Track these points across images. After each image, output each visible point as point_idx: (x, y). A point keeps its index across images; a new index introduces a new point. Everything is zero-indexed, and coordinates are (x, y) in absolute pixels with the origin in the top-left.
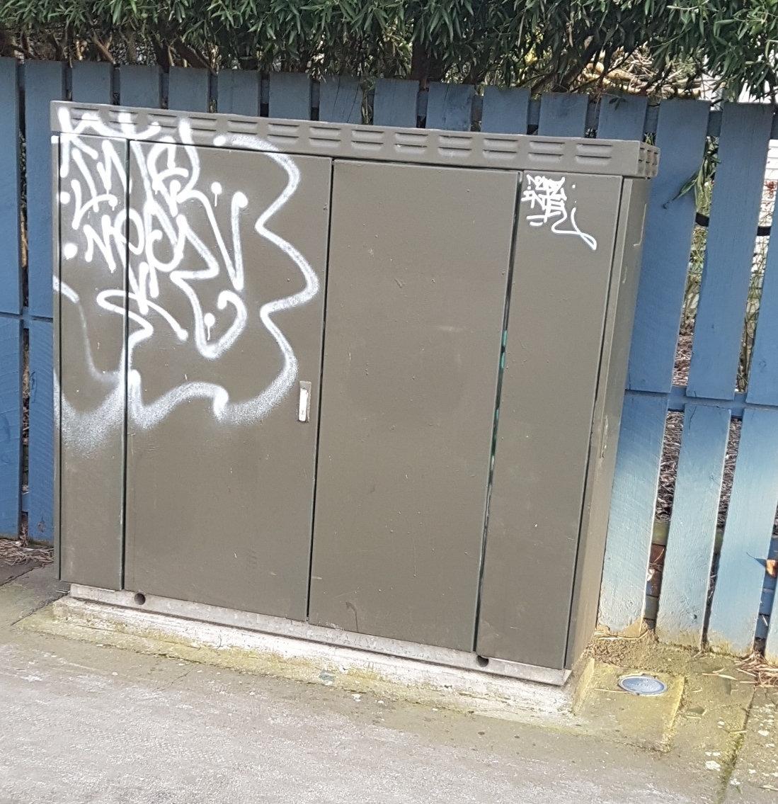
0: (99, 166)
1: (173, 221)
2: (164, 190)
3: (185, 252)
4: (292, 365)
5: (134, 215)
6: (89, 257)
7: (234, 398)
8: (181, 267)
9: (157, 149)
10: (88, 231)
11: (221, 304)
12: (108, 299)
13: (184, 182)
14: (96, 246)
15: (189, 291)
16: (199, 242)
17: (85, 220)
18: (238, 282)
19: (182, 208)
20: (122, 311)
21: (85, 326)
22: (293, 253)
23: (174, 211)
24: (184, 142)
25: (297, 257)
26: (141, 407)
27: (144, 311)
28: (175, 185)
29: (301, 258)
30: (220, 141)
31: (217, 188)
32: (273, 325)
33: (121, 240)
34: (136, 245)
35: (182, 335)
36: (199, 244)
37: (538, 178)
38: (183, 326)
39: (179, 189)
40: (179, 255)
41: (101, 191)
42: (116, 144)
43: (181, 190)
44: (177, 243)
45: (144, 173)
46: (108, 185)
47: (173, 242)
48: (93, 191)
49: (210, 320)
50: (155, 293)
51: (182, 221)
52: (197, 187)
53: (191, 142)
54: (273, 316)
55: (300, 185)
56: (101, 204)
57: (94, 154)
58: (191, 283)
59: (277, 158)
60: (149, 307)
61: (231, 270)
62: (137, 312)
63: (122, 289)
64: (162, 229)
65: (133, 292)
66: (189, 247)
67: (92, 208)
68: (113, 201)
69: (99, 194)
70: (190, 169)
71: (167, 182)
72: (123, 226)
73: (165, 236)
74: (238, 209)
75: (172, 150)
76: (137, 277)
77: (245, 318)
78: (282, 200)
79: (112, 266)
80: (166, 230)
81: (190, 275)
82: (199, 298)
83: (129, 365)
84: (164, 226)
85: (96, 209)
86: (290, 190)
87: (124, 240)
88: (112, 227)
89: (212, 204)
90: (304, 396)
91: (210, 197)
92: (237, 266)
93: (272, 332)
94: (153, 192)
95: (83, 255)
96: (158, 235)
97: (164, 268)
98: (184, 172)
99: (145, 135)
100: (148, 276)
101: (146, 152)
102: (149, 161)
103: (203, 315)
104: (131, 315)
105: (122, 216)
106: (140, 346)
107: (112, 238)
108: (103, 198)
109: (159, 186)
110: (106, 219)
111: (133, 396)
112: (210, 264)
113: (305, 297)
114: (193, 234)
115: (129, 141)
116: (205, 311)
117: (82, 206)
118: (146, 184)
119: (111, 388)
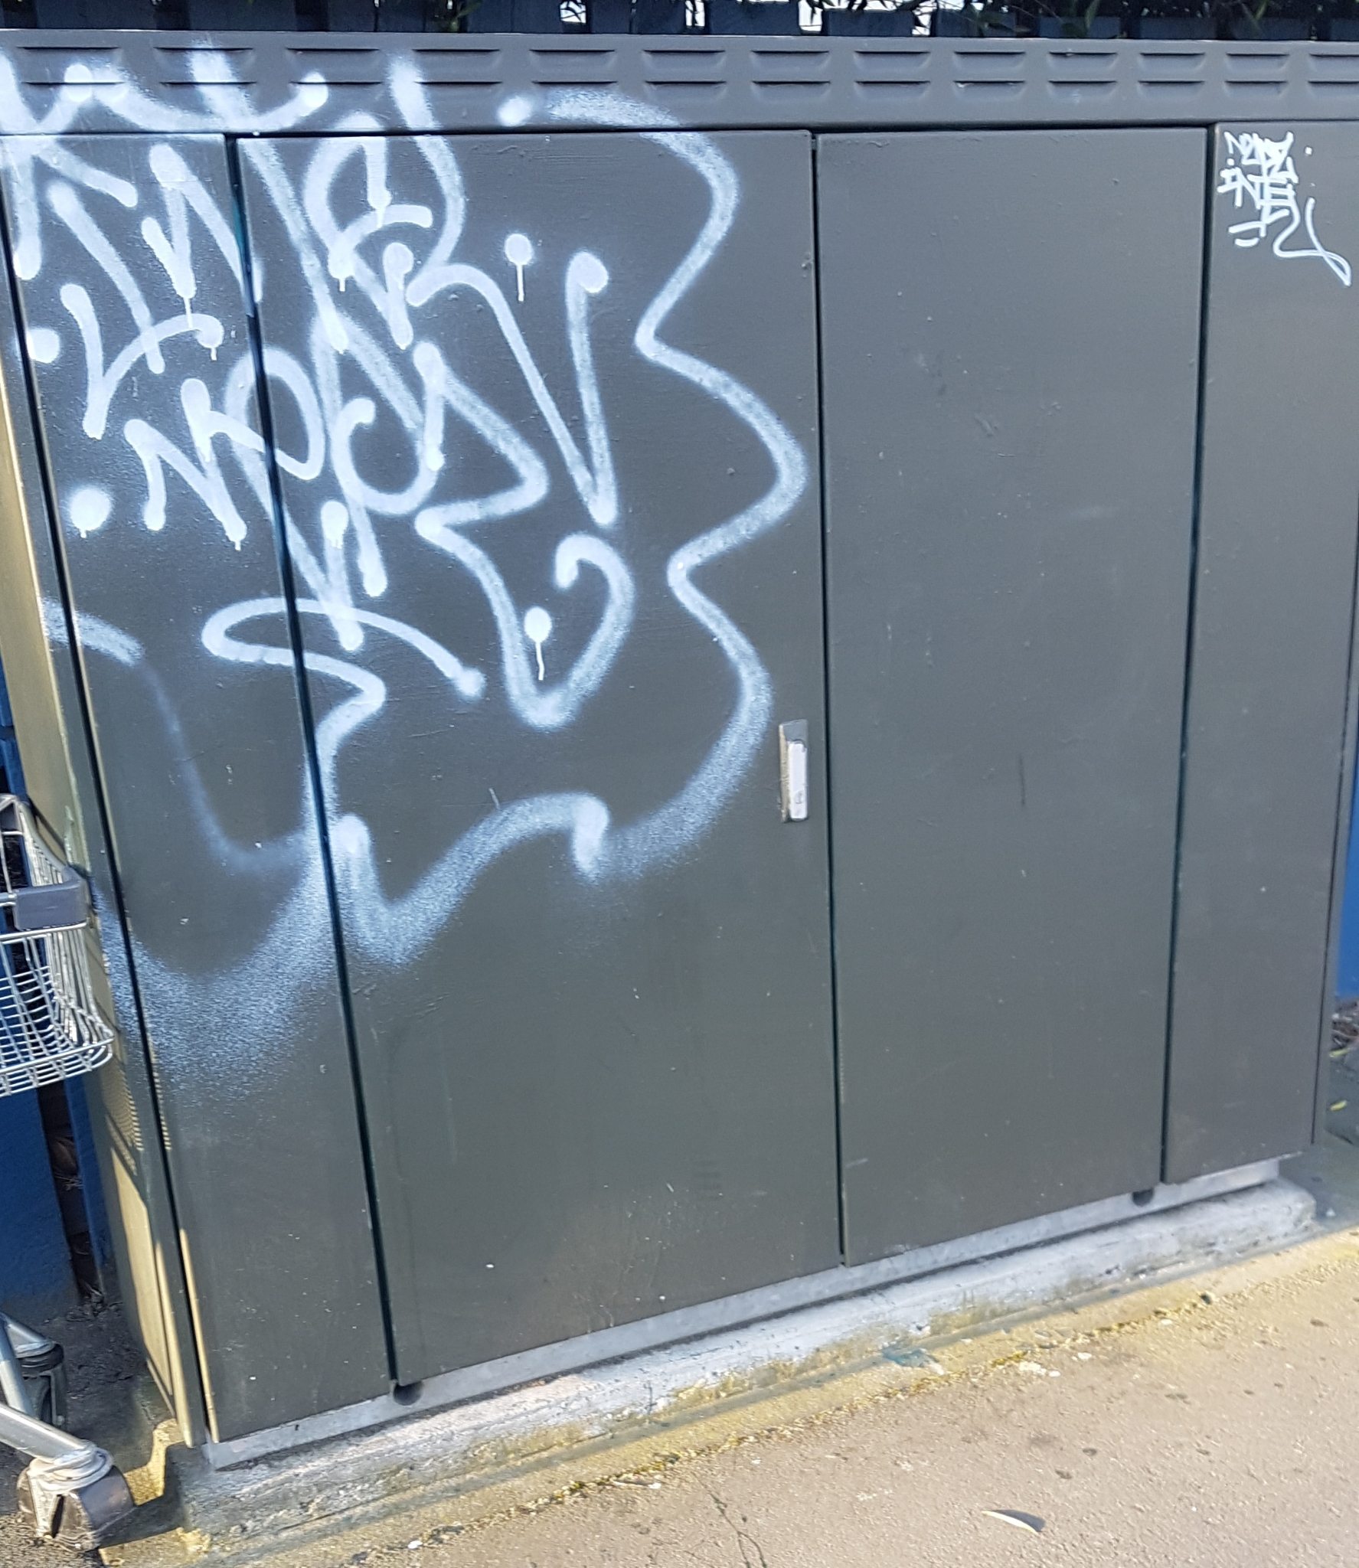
0: (150, 230)
1: (402, 362)
2: (364, 277)
3: (447, 448)
4: (757, 691)
5: (279, 363)
6: (154, 517)
7: (622, 817)
8: (442, 495)
9: (331, 155)
10: (140, 435)
11: (565, 574)
12: (241, 633)
13: (421, 242)
14: (173, 480)
15: (471, 556)
16: (486, 410)
17: (123, 406)
18: (604, 508)
19: (425, 322)
20: (284, 657)
21: (175, 727)
22: (738, 398)
23: (402, 334)
24: (412, 124)
25: (749, 406)
26: (382, 909)
27: (351, 640)
28: (397, 256)
29: (759, 407)
30: (514, 112)
31: (519, 250)
32: (700, 598)
33: (248, 442)
34: (300, 453)
35: (469, 683)
36: (485, 419)
37: (1245, 137)
38: (467, 660)
39: (409, 269)
40: (431, 459)
41: (165, 304)
42: (192, 153)
43: (417, 269)
44: (422, 426)
45: (295, 231)
46: (184, 284)
47: (409, 424)
48: (141, 313)
49: (539, 625)
50: (376, 584)
51: (429, 359)
52: (463, 253)
53: (431, 125)
54: (700, 577)
56: (169, 347)
57: (127, 194)
58: (474, 532)
59: (672, 141)
60: (366, 627)
61: (580, 477)
62: (330, 647)
63: (274, 594)
64: (372, 392)
65: (310, 595)
66: (458, 432)
67: (142, 362)
68: (210, 332)
69: (158, 317)
70: (438, 204)
71: (371, 250)
72: (250, 402)
73: (385, 411)
74: (583, 300)
75: (376, 150)
76: (315, 544)
77: (630, 597)
78: (698, 259)
79: (236, 531)
80: (387, 393)
81: (469, 511)
82: (504, 571)
83: (329, 806)
84: (378, 381)
85: (157, 366)
86: (716, 229)
87: (258, 442)
88: (217, 414)
89: (509, 293)
90: (795, 760)
91: (503, 275)
92: (596, 460)
93: (703, 617)
94: (333, 284)
95: (137, 514)
96: (363, 412)
97: (394, 505)
98: (421, 216)
99: (285, 117)
100: (350, 539)
101: (295, 170)
102: (308, 201)
103: (520, 615)
104: (314, 662)
105: (242, 377)
106: (353, 747)
107: (221, 445)
108: (173, 327)
109: (345, 264)
110: (194, 395)
111: (355, 885)
112: (523, 470)
113: (774, 507)
114: (465, 392)
115: (231, 137)
116: (522, 604)
117: (107, 364)
118: (309, 265)
119: (289, 880)
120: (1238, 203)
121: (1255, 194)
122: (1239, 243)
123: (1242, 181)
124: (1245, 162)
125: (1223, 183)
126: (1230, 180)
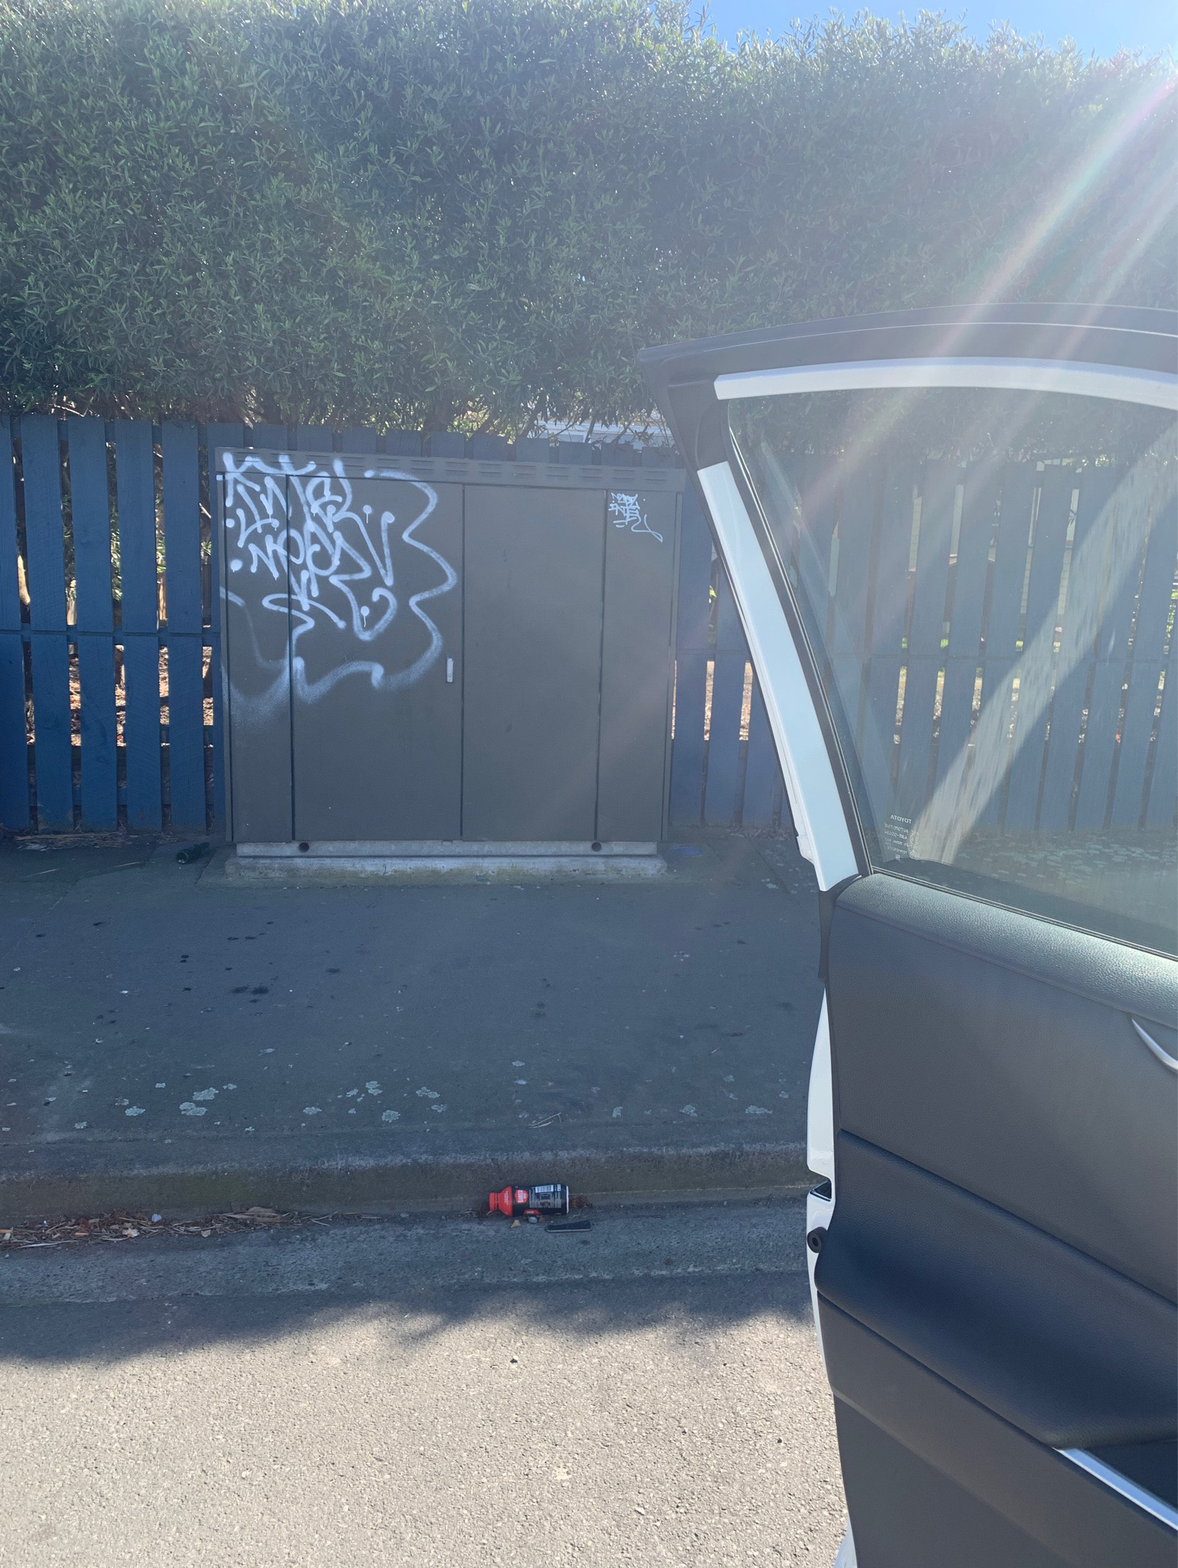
0: (262, 497)
1: (330, 536)
2: (321, 513)
3: (340, 560)
4: (438, 641)
5: (294, 533)
6: (254, 569)
7: (388, 672)
8: (337, 572)
9: (315, 482)
10: (253, 549)
11: (375, 597)
12: (271, 602)
13: (338, 506)
14: (260, 559)
15: (345, 589)
16: (354, 551)
17: (248, 541)
18: (389, 581)
19: (338, 526)
20: (285, 610)
21: (251, 625)
22: (434, 555)
23: (331, 529)
24: (338, 475)
25: (439, 558)
26: (306, 686)
27: (306, 607)
28: (331, 509)
29: (442, 559)
30: (369, 474)
31: (368, 510)
32: (420, 611)
33: (282, 552)
34: (297, 557)
35: (341, 624)
36: (353, 554)
37: (619, 494)
38: (341, 618)
39: (334, 512)
40: (336, 562)
41: (264, 514)
42: (276, 478)
43: (336, 512)
44: (334, 553)
45: (302, 500)
46: (270, 511)
47: (330, 552)
48: (257, 517)
49: (365, 611)
50: (315, 593)
51: (338, 536)
52: (350, 510)
53: (344, 476)
54: (419, 604)
55: (438, 505)
56: (263, 526)
57: (257, 488)
58: (344, 582)
59: (417, 484)
60: (310, 605)
61: (382, 572)
62: (300, 609)
63: (285, 593)
64: (319, 542)
65: (295, 594)
66: (344, 553)
67: (256, 529)
68: (276, 523)
69: (261, 519)
70: (344, 496)
71: (324, 507)
72: (284, 542)
73: (323, 548)
74: (386, 525)
75: (327, 482)
76: (299, 581)
77: (396, 607)
78: (424, 516)
79: (276, 575)
80: (324, 543)
81: (346, 577)
82: (355, 595)
83: (294, 653)
84: (322, 540)
85: (260, 531)
86: (430, 508)
87: (285, 553)
88: (275, 545)
89: (364, 521)
90: (450, 663)
91: (362, 516)
92: (388, 567)
93: (420, 616)
94: (312, 514)
95: (249, 568)
96: (317, 548)
97: (323, 573)
98: (339, 499)
99: (303, 472)
100: (309, 580)
101: (304, 486)
102: (307, 493)
103: (360, 608)
104: (294, 612)
105: (283, 535)
106: (301, 637)
107: (275, 552)
108: (266, 521)
109: (316, 508)
110: (269, 540)
111: (298, 677)
112: (364, 568)
113: (446, 588)
114: (348, 545)
115: (288, 476)
116: (360, 605)
117: (246, 530)
118: (306, 509)
119: (280, 672)
120: (617, 514)
121: (623, 512)
122: (617, 526)
123: (618, 507)
124: (619, 502)
125: (611, 507)
126: (613, 507)
